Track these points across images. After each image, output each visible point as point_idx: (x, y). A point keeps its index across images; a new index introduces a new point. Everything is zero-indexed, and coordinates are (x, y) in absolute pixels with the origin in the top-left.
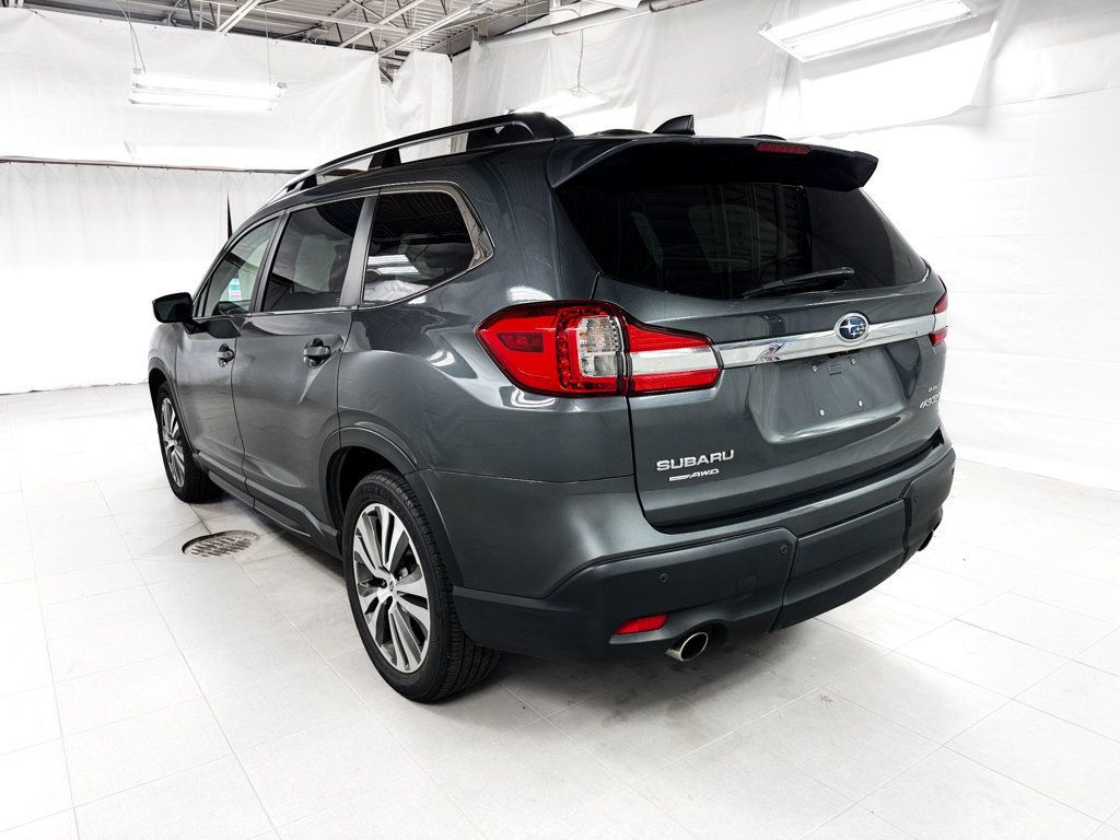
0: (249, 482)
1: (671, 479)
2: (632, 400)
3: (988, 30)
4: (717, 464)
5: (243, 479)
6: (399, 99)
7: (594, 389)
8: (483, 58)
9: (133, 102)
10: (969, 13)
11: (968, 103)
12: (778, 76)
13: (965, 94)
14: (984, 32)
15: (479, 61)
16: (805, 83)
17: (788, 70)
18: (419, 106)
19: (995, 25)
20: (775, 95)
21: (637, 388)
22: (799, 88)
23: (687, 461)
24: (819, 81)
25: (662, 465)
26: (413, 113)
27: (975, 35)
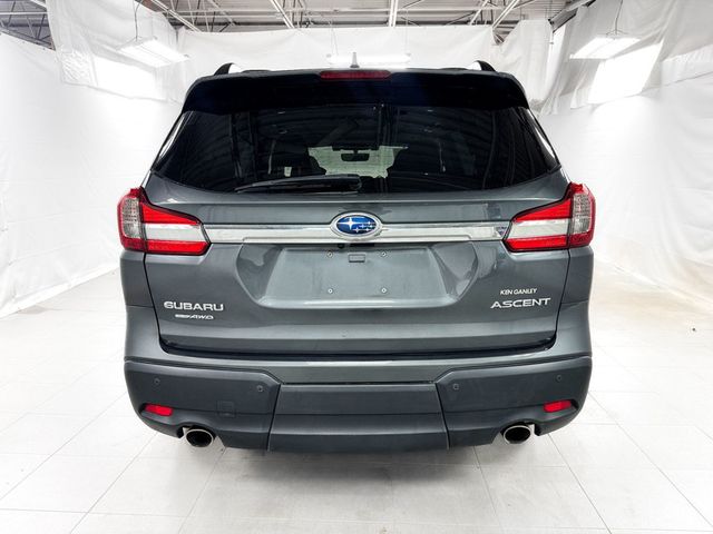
2: (147, 256)
4: (208, 312)
21: (150, 248)
23: (185, 305)
25: (168, 304)
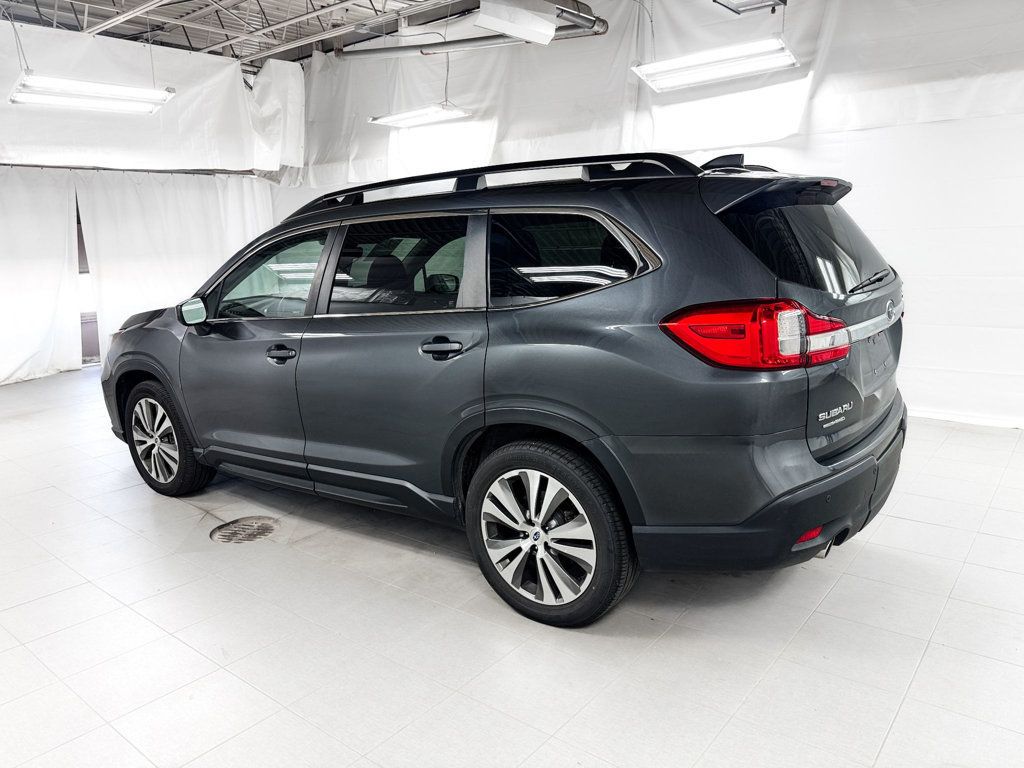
0: (311, 467)
1: (825, 426)
2: (809, 370)
3: (806, 75)
4: (845, 413)
5: (304, 466)
6: (260, 102)
7: (789, 363)
8: (325, 67)
9: (13, 102)
10: (794, 64)
11: (796, 132)
12: (631, 102)
13: (793, 126)
14: (802, 78)
15: (322, 69)
16: (656, 109)
17: (640, 96)
18: (277, 112)
19: (811, 74)
20: (629, 119)
21: (810, 361)
22: (651, 113)
23: (833, 413)
24: (667, 108)
25: (822, 416)
26: (274, 116)
27: (797, 78)
